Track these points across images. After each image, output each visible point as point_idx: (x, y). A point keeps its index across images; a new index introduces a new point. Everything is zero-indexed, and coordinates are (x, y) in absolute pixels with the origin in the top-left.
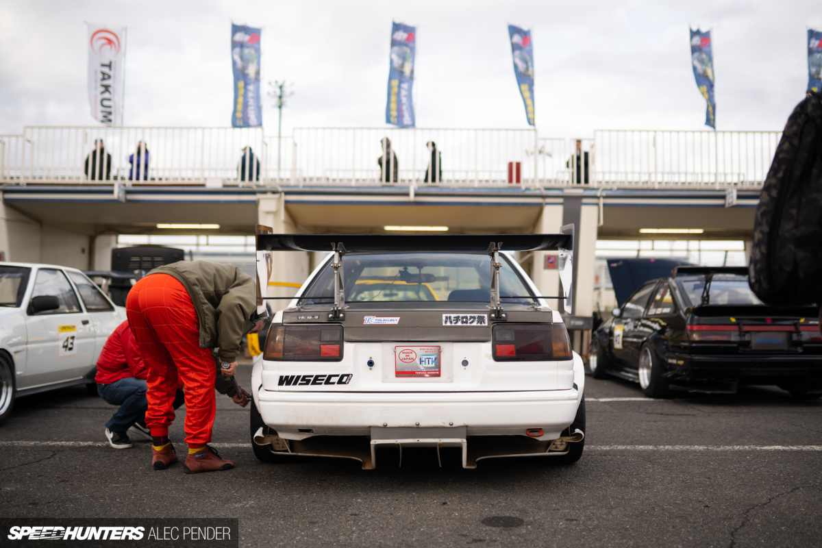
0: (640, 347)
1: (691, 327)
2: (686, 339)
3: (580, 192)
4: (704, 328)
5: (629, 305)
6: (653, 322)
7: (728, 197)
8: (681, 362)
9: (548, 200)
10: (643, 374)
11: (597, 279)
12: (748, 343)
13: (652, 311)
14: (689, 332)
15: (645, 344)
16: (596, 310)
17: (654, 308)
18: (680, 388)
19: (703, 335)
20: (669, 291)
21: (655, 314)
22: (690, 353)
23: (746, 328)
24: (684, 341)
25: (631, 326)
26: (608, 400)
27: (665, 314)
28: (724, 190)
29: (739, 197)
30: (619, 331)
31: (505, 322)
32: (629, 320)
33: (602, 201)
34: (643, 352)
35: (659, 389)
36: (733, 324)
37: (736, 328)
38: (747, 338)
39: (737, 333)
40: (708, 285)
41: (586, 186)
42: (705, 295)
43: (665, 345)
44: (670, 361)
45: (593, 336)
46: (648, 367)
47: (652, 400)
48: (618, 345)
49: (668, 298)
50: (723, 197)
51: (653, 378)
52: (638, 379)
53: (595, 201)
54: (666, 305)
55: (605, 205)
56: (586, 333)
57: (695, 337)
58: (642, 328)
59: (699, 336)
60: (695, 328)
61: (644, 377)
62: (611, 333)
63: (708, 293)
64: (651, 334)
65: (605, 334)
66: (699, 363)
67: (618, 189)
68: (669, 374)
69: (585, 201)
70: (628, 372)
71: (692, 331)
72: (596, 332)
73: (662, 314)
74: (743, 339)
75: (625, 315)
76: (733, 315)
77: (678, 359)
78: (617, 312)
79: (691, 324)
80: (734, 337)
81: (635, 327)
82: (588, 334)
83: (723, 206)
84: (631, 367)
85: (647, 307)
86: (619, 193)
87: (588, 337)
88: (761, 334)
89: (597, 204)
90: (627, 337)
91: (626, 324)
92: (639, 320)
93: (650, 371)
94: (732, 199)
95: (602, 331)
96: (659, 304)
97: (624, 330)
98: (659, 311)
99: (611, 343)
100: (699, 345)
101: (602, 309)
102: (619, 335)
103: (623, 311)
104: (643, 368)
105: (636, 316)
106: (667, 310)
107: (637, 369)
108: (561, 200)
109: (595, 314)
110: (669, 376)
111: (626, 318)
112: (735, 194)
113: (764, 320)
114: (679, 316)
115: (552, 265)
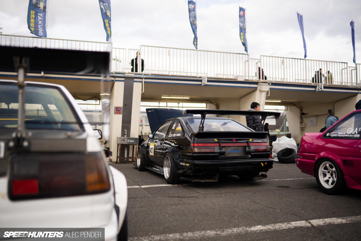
0: (164, 155)
1: (193, 145)
2: (191, 151)
3: (133, 75)
4: (200, 145)
5: (157, 132)
6: (171, 142)
7: (203, 81)
8: (188, 165)
9: (117, 79)
10: (165, 170)
11: (141, 121)
12: (223, 153)
13: (170, 135)
14: (192, 148)
15: (167, 154)
16: (140, 134)
17: (171, 134)
18: (187, 179)
19: (200, 149)
20: (179, 124)
21: (172, 137)
22: (193, 160)
23: (222, 145)
24: (190, 153)
25: (159, 143)
26: (146, 186)
27: (178, 137)
28: (201, 77)
29: (208, 81)
30: (152, 146)
31: (27, 151)
32: (157, 140)
33: (144, 80)
34: (166, 158)
35: (174, 179)
36: (216, 143)
37: (218, 144)
38: (223, 150)
39: (218, 148)
40: (203, 121)
41: (136, 73)
42: (201, 126)
43: (178, 154)
44: (181, 164)
45: (139, 148)
46: (168, 167)
47: (171, 185)
48: (152, 154)
49: (179, 128)
50: (201, 81)
51: (172, 173)
52: (163, 172)
53: (140, 80)
54: (178, 132)
55: (145, 82)
56: (135, 146)
57: (196, 150)
58: (165, 145)
59: (198, 150)
60: (196, 145)
61: (166, 172)
62: (148, 147)
63: (203, 125)
64: (171, 148)
65: (145, 147)
66: (198, 165)
67: (152, 75)
68: (181, 171)
69: (135, 80)
70: (157, 168)
71: (194, 147)
72: (140, 146)
73: (176, 137)
74: (221, 151)
75: (155, 137)
76: (216, 138)
77: (186, 163)
78: (151, 136)
79: (193, 143)
80: (217, 150)
81: (161, 144)
82: (136, 147)
83: (201, 85)
84: (159, 165)
85: (168, 134)
86: (152, 77)
87: (137, 148)
88: (230, 147)
89: (141, 82)
90: (157, 149)
91: (156, 142)
92: (163, 140)
93: (169, 169)
94: (205, 82)
95: (143, 145)
96: (174, 131)
97: (155, 145)
98: (174, 135)
99: (148, 152)
100: (198, 155)
101: (143, 134)
102: (152, 148)
103: (154, 135)
104: (165, 167)
105: (161, 138)
106: (179, 135)
107: (162, 167)
108: (123, 79)
109: (140, 136)
110: (181, 172)
111: (156, 139)
112: (206, 80)
113: (232, 140)
114: (186, 139)
115: (118, 112)
